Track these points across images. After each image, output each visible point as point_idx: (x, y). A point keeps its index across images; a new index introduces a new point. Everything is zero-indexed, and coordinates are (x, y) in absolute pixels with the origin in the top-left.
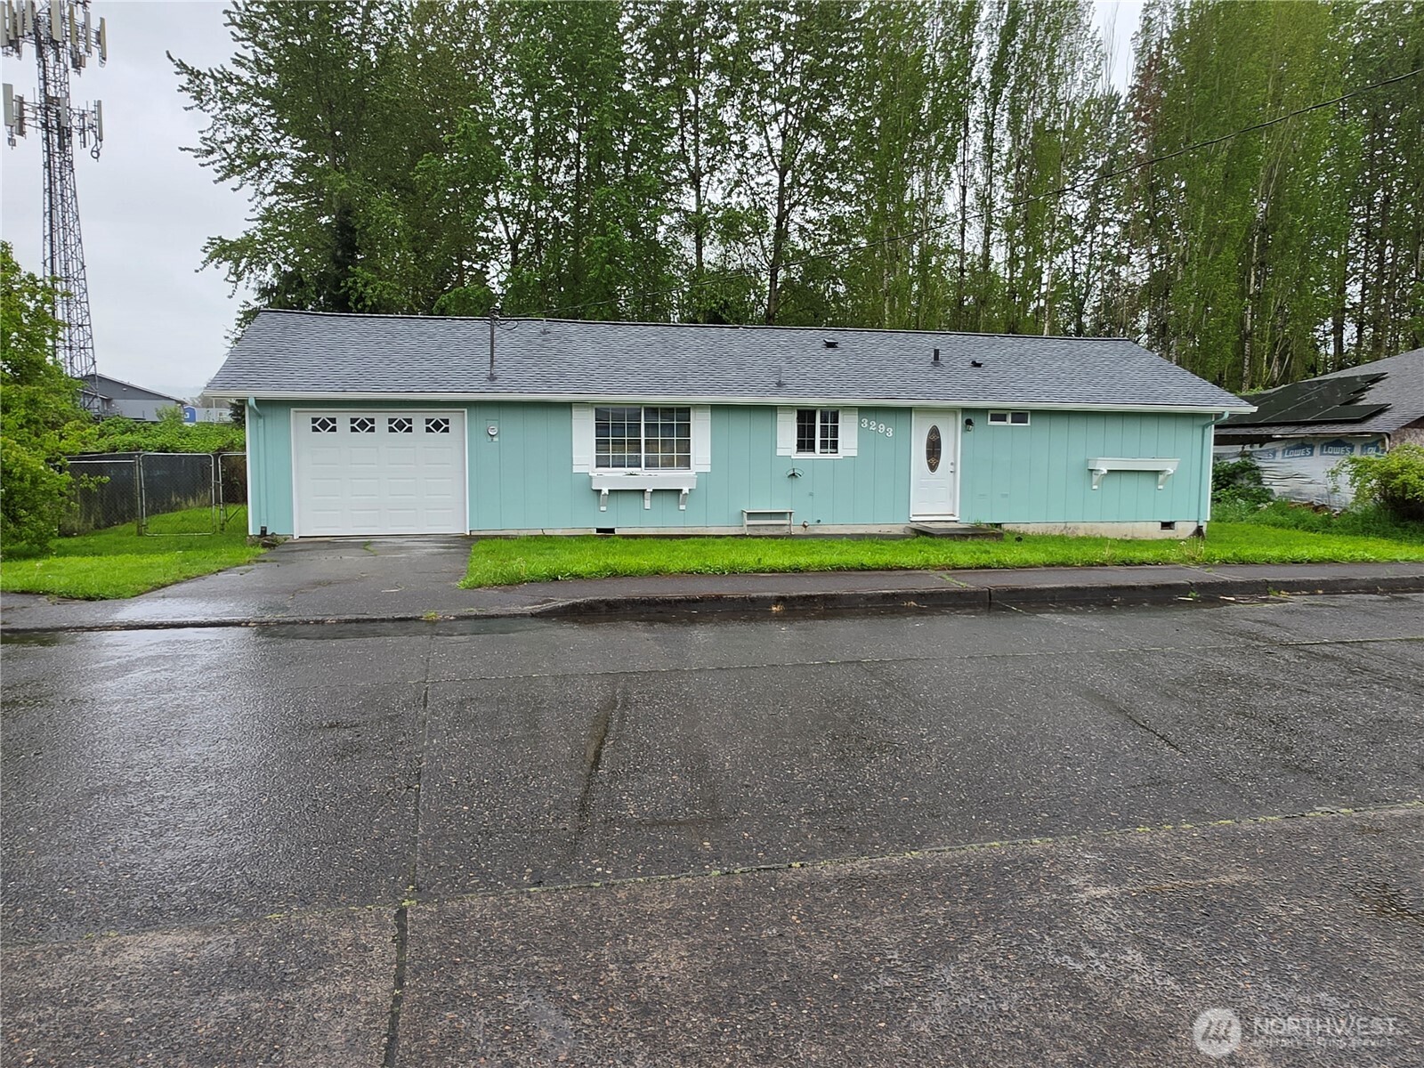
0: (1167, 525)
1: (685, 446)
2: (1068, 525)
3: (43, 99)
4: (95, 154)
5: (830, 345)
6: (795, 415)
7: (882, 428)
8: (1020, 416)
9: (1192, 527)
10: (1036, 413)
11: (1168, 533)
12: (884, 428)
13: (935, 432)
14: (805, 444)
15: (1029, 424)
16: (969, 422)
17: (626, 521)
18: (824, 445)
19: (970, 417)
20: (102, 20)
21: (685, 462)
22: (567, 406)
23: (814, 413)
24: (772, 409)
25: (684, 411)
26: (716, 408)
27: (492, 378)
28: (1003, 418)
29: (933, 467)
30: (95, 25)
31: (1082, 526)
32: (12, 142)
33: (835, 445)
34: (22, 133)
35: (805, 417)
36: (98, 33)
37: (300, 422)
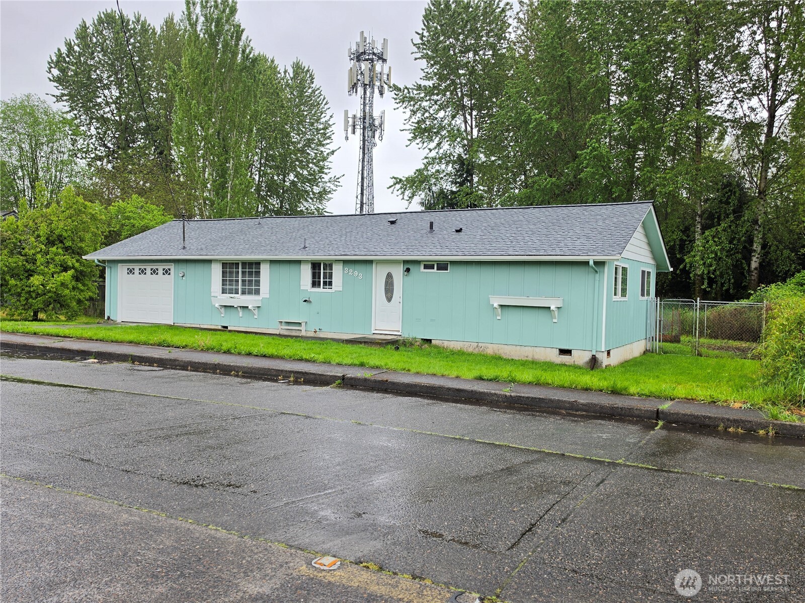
0: (565, 352)
1: (258, 283)
2: (480, 345)
3: (362, 114)
5: (393, 223)
6: (310, 266)
7: (356, 273)
8: (443, 266)
9: (587, 357)
10: (453, 263)
11: (565, 359)
12: (357, 272)
13: (389, 276)
14: (315, 284)
15: (448, 271)
16: (408, 270)
18: (325, 283)
19: (409, 265)
20: (390, 68)
21: (257, 292)
22: (209, 261)
23: (320, 264)
24: (298, 262)
25: (258, 264)
26: (272, 262)
27: (184, 248)
28: (432, 267)
29: (389, 299)
30: (386, 71)
31: (490, 346)
32: (347, 138)
33: (330, 283)
34: (354, 132)
35: (315, 266)
36: (388, 75)
37: (122, 269)
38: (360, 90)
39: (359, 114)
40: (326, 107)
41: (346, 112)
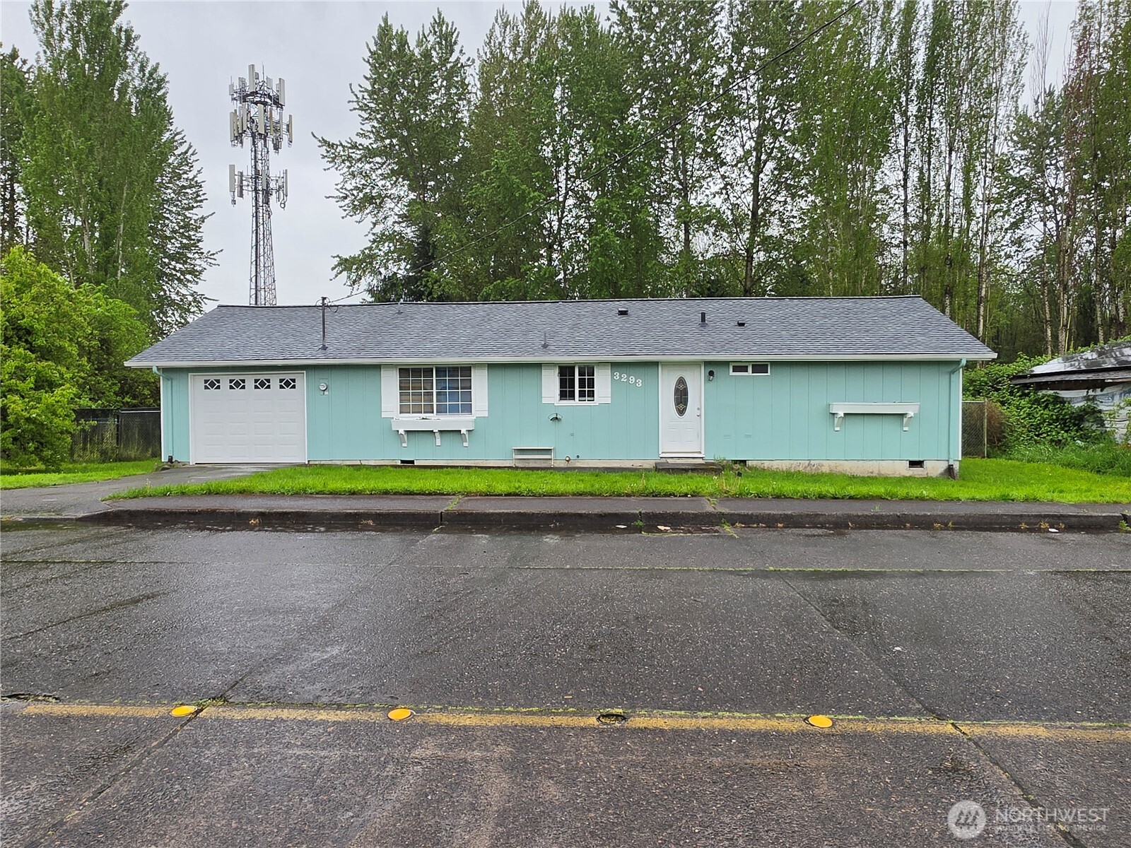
0: (914, 464)
1: (468, 396)
2: (812, 462)
3: (253, 173)
4: (283, 206)
5: (623, 313)
6: (557, 371)
7: (632, 379)
8: (760, 367)
9: (942, 466)
10: (775, 364)
11: (917, 471)
12: (634, 380)
13: (681, 381)
14: (566, 393)
15: (769, 374)
16: (711, 373)
17: (423, 454)
18: (582, 394)
19: (712, 368)
20: (290, 116)
21: (468, 409)
22: (377, 367)
23: (574, 367)
24: (538, 366)
25: (466, 370)
26: (492, 366)
27: (324, 348)
28: (745, 369)
29: (681, 412)
30: (286, 120)
31: (825, 463)
32: (234, 202)
33: (591, 394)
34: (241, 195)
35: (566, 372)
36: (288, 126)
37: (195, 384)
38: (247, 140)
39: (249, 172)
40: (193, 158)
41: (232, 168)
